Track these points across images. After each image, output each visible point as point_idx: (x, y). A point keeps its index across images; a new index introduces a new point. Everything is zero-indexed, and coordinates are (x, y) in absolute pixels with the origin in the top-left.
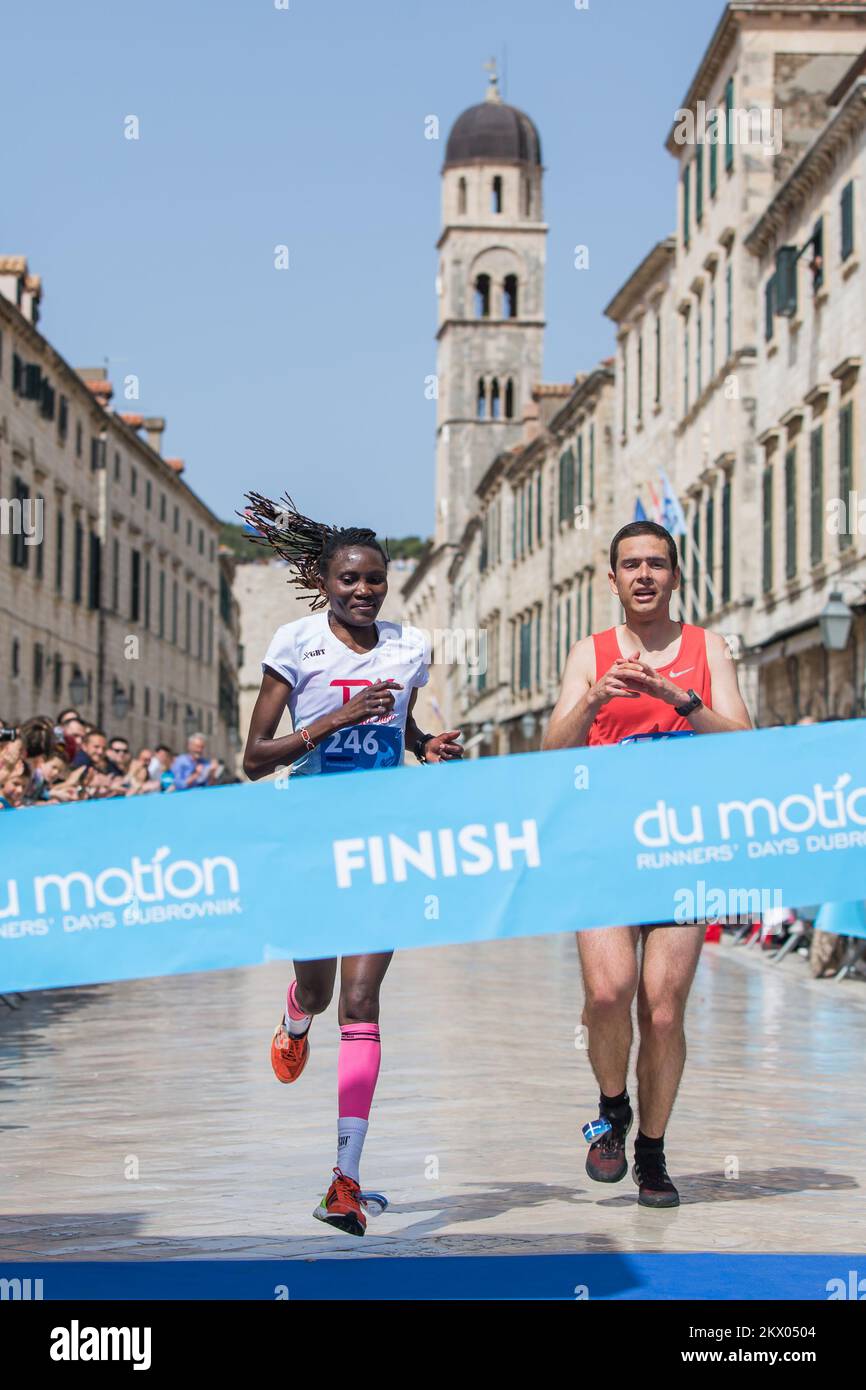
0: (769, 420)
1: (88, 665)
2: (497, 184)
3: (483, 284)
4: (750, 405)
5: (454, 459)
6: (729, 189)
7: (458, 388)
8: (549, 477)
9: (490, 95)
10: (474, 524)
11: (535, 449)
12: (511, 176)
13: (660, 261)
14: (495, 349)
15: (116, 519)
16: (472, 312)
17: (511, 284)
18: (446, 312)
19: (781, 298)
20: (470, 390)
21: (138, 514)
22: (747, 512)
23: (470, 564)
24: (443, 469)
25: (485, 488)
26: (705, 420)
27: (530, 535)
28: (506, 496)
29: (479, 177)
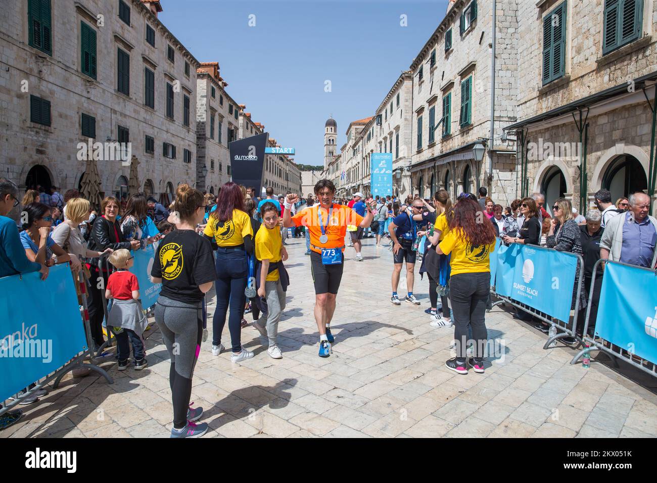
0: (353, 166)
1: (286, 187)
2: (331, 128)
3: (330, 140)
4: (352, 163)
5: (326, 160)
6: (351, 141)
7: (327, 152)
8: (335, 165)
9: (330, 118)
10: (328, 169)
11: (334, 162)
12: (333, 128)
13: (345, 146)
14: (331, 148)
15: (289, 170)
16: (328, 143)
17: (333, 140)
18: (325, 144)
19: (354, 155)
20: (328, 152)
21: (291, 170)
22: (351, 174)
23: (328, 173)
24: (325, 161)
25: (329, 165)
26: (349, 163)
27: (333, 171)
28: (331, 167)
29: (329, 128)
